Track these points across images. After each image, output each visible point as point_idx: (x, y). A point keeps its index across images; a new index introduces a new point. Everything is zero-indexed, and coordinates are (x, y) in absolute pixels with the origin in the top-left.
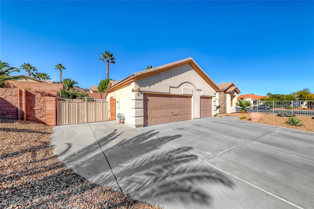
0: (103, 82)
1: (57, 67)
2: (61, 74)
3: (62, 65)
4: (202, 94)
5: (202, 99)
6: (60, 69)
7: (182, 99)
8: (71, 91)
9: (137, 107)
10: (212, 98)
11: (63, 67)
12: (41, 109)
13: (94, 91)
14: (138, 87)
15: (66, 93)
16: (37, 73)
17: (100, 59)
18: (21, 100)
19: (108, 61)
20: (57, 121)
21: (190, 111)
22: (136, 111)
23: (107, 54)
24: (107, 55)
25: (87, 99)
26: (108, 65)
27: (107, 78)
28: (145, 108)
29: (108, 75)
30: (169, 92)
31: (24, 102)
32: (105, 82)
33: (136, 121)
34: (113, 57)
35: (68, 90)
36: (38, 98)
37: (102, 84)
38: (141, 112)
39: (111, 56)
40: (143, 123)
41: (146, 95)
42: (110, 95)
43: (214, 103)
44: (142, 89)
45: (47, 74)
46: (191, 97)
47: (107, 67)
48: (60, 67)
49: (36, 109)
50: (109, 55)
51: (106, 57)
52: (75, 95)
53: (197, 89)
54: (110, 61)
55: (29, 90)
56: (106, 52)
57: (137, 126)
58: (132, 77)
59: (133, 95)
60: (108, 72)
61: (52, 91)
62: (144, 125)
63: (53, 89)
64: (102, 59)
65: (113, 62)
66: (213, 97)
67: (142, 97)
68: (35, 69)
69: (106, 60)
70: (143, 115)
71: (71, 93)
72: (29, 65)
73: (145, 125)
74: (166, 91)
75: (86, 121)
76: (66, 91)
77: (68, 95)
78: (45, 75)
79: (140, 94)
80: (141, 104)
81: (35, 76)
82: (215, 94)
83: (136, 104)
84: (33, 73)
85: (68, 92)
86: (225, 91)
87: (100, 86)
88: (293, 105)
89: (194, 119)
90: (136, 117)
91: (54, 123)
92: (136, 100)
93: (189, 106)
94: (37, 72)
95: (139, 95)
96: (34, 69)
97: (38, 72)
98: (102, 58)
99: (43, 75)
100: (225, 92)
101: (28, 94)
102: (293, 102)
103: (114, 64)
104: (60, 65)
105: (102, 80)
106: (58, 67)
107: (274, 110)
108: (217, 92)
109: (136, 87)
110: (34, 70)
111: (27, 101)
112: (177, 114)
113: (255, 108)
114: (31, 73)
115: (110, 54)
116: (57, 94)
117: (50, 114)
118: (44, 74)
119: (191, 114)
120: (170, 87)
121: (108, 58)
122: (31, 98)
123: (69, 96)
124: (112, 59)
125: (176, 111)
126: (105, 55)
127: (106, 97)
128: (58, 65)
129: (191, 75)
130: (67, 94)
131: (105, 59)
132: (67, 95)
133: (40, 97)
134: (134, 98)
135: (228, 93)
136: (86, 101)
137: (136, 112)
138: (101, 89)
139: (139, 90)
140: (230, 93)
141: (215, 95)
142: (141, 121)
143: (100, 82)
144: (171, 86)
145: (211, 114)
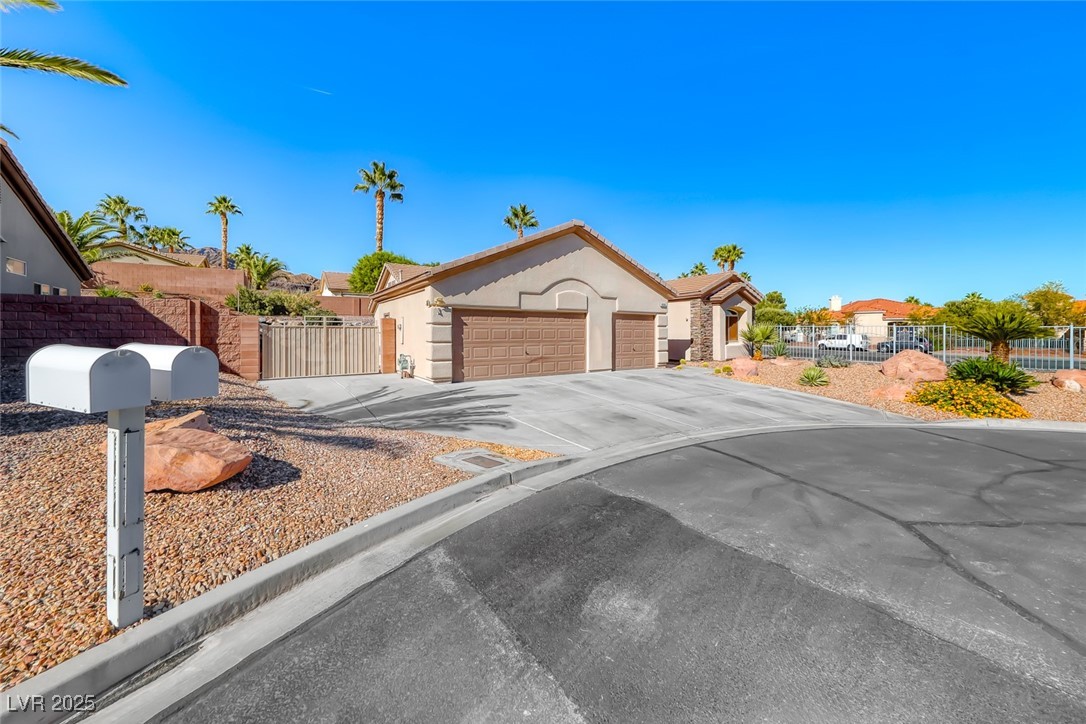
0: (365, 262)
1: (213, 208)
2: (226, 231)
3: (228, 199)
4: (617, 307)
5: (619, 322)
6: (223, 214)
7: (558, 321)
8: (269, 294)
9: (436, 340)
10: (654, 317)
11: (233, 207)
12: (231, 343)
13: (334, 291)
14: (441, 296)
15: (253, 299)
16: (148, 229)
17: (356, 188)
18: (193, 323)
19: (382, 194)
20: (261, 371)
21: (583, 351)
22: (433, 347)
23: (378, 173)
24: (377, 176)
25: (327, 319)
26: (382, 206)
27: (377, 251)
28: (457, 342)
29: (381, 240)
30: (517, 305)
31: (198, 327)
32: (372, 261)
33: (434, 368)
34: (397, 180)
35: (258, 288)
36: (223, 319)
37: (361, 269)
38: (447, 350)
39: (391, 176)
40: (449, 374)
41: (459, 313)
42: (383, 309)
43: (660, 331)
44: (450, 300)
45: (178, 230)
46: (585, 314)
47: (378, 211)
48: (224, 207)
49: (222, 341)
50: (384, 174)
51: (374, 182)
52: (279, 304)
53: (602, 295)
54: (388, 192)
55: (206, 302)
56: (375, 164)
57: (437, 380)
58: (424, 277)
59: (428, 314)
60: (382, 228)
61: (211, 291)
62: (453, 378)
63: (214, 287)
64: (363, 188)
65: (398, 196)
66: (658, 316)
67: (448, 317)
68: (141, 212)
69: (373, 190)
70: (449, 355)
71: (268, 299)
72: (122, 202)
73: (457, 378)
74: (511, 302)
75: (324, 373)
76: (254, 290)
77: (260, 304)
78: (174, 234)
79: (443, 312)
80: (447, 333)
81: (141, 236)
82: (664, 307)
83: (434, 332)
84: (132, 228)
85: (259, 294)
86: (706, 298)
87: (356, 274)
88: (897, 339)
89: (591, 371)
90: (434, 361)
91: (257, 375)
92: (434, 324)
93: (580, 338)
94: (148, 225)
95: (441, 314)
96: (137, 213)
97: (152, 224)
98: (361, 185)
99: (168, 234)
100: (708, 299)
101: (206, 311)
102: (897, 329)
103: (399, 201)
104: (225, 200)
105: (362, 257)
106: (217, 209)
107: (947, 357)
108: (670, 301)
109: (434, 296)
110: (137, 218)
111: (204, 324)
112: (541, 358)
113: (883, 346)
114: (127, 226)
115: (387, 173)
116: (225, 301)
117: (248, 354)
118: (170, 230)
119: (584, 358)
120: (521, 294)
121: (381, 184)
122: (210, 318)
123: (262, 307)
124: (393, 187)
125: (540, 350)
126: (373, 173)
127: (374, 311)
128: (216, 202)
129: (583, 261)
130: (256, 301)
131: (371, 187)
132: (257, 305)
133: (227, 316)
134: (430, 321)
135: (715, 303)
136: (325, 325)
137: (435, 350)
138: (359, 285)
139: (442, 302)
140: (721, 303)
141: (664, 310)
142: (447, 369)
143: (356, 263)
144: (523, 290)
145: (653, 361)
